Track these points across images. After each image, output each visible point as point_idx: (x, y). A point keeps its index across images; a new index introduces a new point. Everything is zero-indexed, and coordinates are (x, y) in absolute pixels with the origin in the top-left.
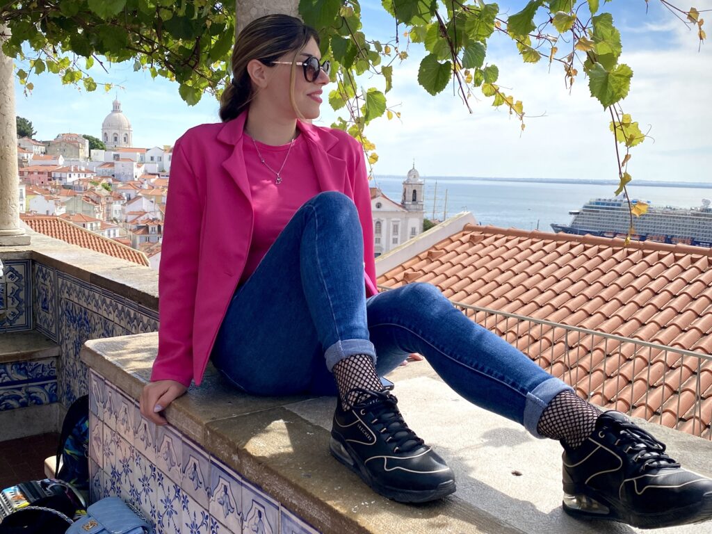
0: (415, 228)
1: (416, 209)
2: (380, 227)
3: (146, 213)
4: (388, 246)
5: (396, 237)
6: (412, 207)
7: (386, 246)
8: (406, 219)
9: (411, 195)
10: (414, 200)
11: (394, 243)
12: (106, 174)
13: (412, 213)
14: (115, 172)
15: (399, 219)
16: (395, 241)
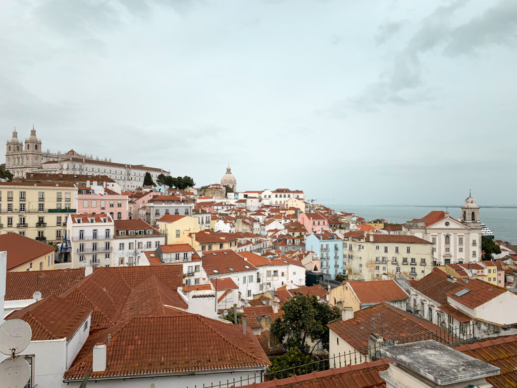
0: (475, 241)
1: (476, 226)
2: (449, 240)
3: (279, 230)
4: (455, 254)
5: (462, 247)
6: (472, 225)
8: (469, 234)
9: (470, 216)
10: (473, 219)
11: (460, 251)
12: (241, 207)
13: (473, 229)
14: (247, 205)
15: (463, 234)
16: (461, 250)
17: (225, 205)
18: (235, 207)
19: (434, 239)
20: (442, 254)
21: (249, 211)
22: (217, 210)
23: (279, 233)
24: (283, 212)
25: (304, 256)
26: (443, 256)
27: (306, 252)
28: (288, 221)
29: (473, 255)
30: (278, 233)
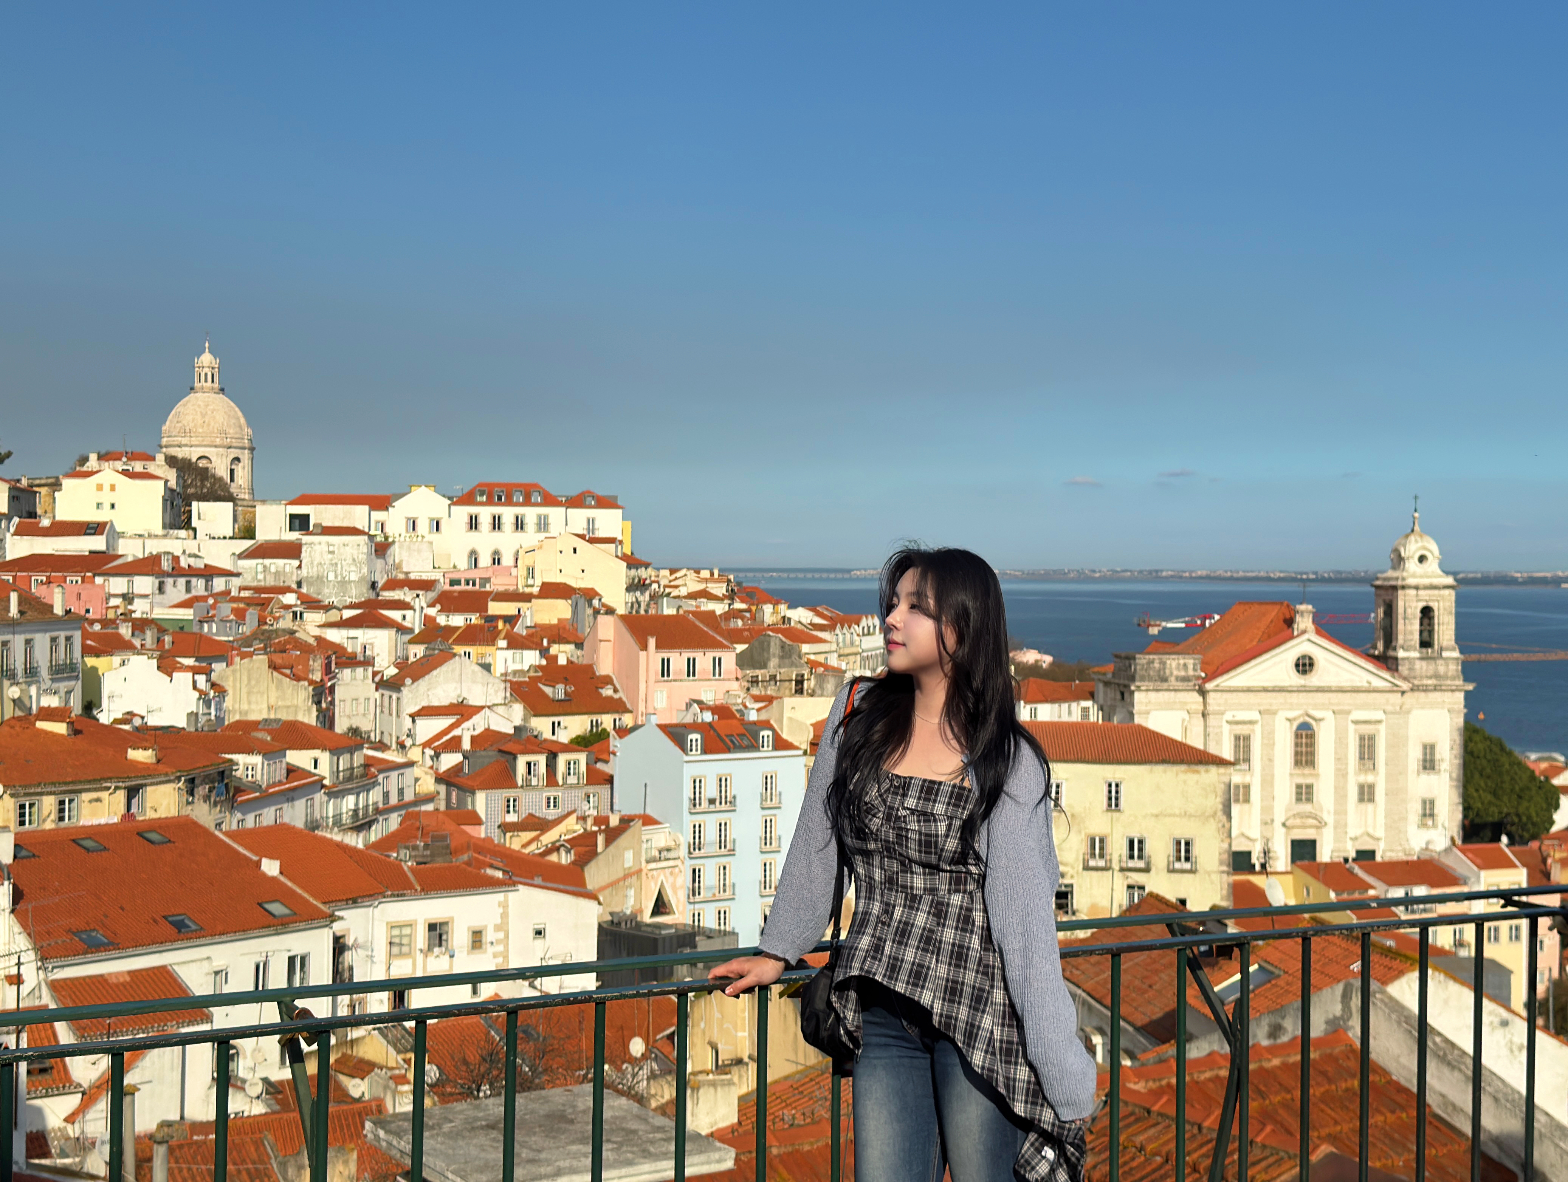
0: (1433, 747)
2: (1311, 744)
3: (479, 709)
4: (1340, 811)
5: (1370, 778)
6: (1421, 667)
7: (1336, 813)
8: (1403, 711)
9: (1416, 626)
10: (1426, 643)
11: (1361, 800)
12: (270, 582)
13: (1426, 689)
14: (304, 572)
15: (1379, 715)
16: (1366, 794)
17: (177, 571)
18: (236, 582)
19: (1242, 743)
20: (1279, 816)
21: (312, 604)
22: (128, 598)
23: (476, 725)
24: (508, 608)
25: (601, 839)
26: (1284, 825)
27: (614, 821)
28: (531, 658)
29: (1424, 815)
30: (467, 725)
